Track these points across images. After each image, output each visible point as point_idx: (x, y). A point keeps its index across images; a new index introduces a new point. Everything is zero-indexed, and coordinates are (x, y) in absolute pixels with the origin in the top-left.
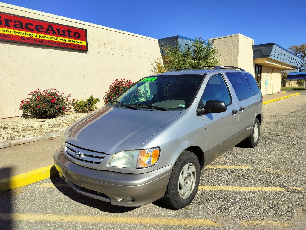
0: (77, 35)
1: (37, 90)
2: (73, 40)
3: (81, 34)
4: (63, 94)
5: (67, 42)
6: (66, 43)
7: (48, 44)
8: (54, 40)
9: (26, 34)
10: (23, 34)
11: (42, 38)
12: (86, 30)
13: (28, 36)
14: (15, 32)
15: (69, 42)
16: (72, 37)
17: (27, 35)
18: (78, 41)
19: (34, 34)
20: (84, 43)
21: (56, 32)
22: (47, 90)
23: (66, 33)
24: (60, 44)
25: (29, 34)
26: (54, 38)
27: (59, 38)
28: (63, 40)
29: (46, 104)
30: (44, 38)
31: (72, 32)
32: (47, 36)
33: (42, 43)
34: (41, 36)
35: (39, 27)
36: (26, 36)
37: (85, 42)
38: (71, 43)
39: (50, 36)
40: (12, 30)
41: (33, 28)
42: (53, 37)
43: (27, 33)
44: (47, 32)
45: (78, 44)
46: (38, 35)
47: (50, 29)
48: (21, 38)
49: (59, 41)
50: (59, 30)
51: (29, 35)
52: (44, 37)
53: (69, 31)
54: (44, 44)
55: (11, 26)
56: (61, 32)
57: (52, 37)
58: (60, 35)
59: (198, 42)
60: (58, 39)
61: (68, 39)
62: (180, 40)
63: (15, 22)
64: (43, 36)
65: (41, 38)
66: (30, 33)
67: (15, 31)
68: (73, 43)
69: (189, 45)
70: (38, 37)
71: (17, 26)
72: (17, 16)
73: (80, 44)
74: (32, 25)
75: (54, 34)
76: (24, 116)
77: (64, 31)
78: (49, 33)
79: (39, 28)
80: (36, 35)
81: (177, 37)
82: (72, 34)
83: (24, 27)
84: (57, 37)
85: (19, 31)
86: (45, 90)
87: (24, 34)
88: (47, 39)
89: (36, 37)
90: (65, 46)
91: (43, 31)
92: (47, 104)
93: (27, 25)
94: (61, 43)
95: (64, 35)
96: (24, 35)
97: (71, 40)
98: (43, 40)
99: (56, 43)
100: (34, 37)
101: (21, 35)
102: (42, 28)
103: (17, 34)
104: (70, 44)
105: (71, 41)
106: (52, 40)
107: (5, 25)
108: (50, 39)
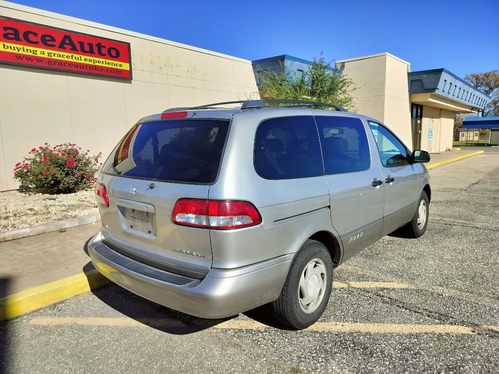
0: (113, 53)
1: (44, 146)
2: (108, 61)
3: (121, 51)
4: (88, 153)
5: (97, 64)
6: (95, 66)
7: (64, 68)
8: (74, 60)
9: (25, 50)
10: (19, 50)
11: (53, 57)
12: (129, 44)
13: (29, 54)
14: (6, 47)
15: (101, 65)
16: (105, 55)
17: (27, 51)
18: (116, 62)
19: (39, 50)
20: (125, 66)
21: (78, 46)
22: (62, 145)
23: (95, 49)
24: (85, 67)
25: (30, 50)
26: (74, 58)
27: (83, 57)
28: (90, 61)
29: (59, 169)
30: (56, 58)
31: (104, 47)
32: (62, 53)
33: (54, 66)
34: (51, 54)
35: (47, 38)
36: (25, 53)
37: (128, 65)
38: (104, 65)
39: (67, 54)
41: (38, 39)
42: (72, 56)
43: (26, 47)
44: (61, 48)
45: (116, 67)
46: (46, 51)
47: (67, 41)
48: (16, 56)
49: (83, 62)
50: (82, 44)
51: (31, 52)
52: (56, 55)
53: (99, 46)
54: (56, 66)
56: (87, 48)
57: (70, 55)
58: (83, 52)
59: (318, 66)
60: (81, 60)
61: (98, 59)
62: (287, 63)
63: (5, 29)
64: (54, 54)
65: (51, 56)
66: (32, 49)
67: (6, 44)
68: (107, 66)
69: (303, 71)
70: (46, 56)
71: (9, 36)
72: (9, 19)
73: (119, 68)
74: (36, 35)
75: (74, 50)
76: (23, 189)
77: (90, 45)
78: (65, 48)
79: (48, 40)
80: (42, 52)
81: (283, 58)
82: (104, 51)
83: (21, 37)
84: (78, 56)
85: (13, 45)
86: (57, 146)
87: (22, 50)
88: (61, 59)
89: (42, 56)
90: (93, 71)
91: (54, 46)
92: (61, 168)
93: (26, 35)
94: (86, 65)
95: (91, 53)
96: (21, 52)
97: (104, 60)
98: (55, 61)
99: (77, 66)
100: (39, 55)
101: (16, 51)
102: (53, 39)
103: (9, 50)
104: (102, 68)
105: (104, 63)
106: (70, 60)
108: (66, 59)
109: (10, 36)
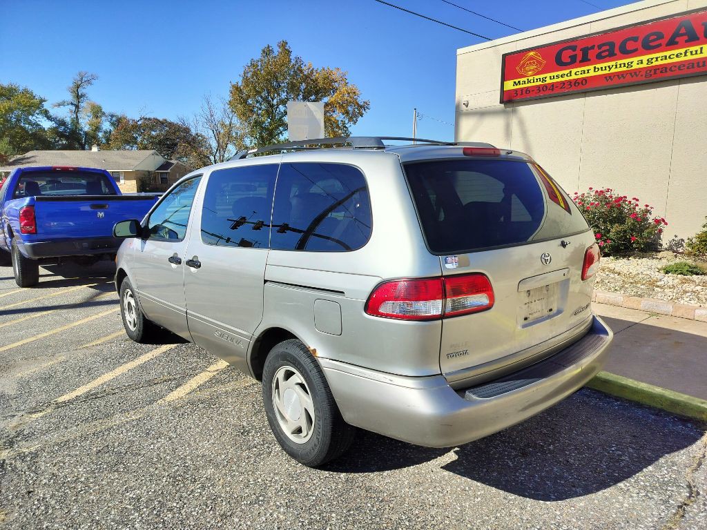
7: (669, 74)
8: (689, 57)
9: (618, 66)
10: (610, 69)
11: (655, 64)
13: (622, 69)
14: (597, 70)
17: (620, 67)
19: (635, 60)
21: (701, 32)
26: (688, 54)
30: (660, 62)
32: (668, 53)
33: (653, 77)
34: (652, 59)
35: (652, 38)
36: (619, 70)
39: (676, 52)
40: (591, 67)
41: (639, 45)
42: (686, 52)
43: (618, 62)
44: (671, 44)
46: (645, 58)
47: (682, 31)
52: (659, 59)
54: (657, 76)
55: (589, 60)
57: (682, 51)
60: (701, 53)
63: (600, 47)
64: (657, 58)
65: (652, 63)
66: (626, 61)
67: (598, 66)
70: (645, 65)
72: (605, 32)
74: (635, 39)
75: (692, 40)
78: (677, 43)
79: (653, 41)
83: (617, 51)
84: (698, 48)
85: (603, 65)
87: (614, 67)
88: (668, 61)
89: (641, 66)
91: (660, 45)
93: (623, 45)
96: (613, 70)
98: (656, 68)
100: (635, 66)
101: (607, 72)
102: (659, 36)
103: (600, 73)
106: (683, 58)
107: (580, 62)
108: (676, 60)
109: (603, 54)
